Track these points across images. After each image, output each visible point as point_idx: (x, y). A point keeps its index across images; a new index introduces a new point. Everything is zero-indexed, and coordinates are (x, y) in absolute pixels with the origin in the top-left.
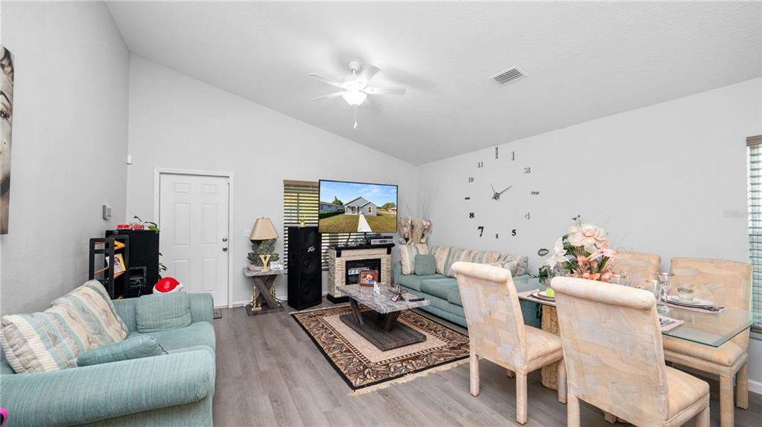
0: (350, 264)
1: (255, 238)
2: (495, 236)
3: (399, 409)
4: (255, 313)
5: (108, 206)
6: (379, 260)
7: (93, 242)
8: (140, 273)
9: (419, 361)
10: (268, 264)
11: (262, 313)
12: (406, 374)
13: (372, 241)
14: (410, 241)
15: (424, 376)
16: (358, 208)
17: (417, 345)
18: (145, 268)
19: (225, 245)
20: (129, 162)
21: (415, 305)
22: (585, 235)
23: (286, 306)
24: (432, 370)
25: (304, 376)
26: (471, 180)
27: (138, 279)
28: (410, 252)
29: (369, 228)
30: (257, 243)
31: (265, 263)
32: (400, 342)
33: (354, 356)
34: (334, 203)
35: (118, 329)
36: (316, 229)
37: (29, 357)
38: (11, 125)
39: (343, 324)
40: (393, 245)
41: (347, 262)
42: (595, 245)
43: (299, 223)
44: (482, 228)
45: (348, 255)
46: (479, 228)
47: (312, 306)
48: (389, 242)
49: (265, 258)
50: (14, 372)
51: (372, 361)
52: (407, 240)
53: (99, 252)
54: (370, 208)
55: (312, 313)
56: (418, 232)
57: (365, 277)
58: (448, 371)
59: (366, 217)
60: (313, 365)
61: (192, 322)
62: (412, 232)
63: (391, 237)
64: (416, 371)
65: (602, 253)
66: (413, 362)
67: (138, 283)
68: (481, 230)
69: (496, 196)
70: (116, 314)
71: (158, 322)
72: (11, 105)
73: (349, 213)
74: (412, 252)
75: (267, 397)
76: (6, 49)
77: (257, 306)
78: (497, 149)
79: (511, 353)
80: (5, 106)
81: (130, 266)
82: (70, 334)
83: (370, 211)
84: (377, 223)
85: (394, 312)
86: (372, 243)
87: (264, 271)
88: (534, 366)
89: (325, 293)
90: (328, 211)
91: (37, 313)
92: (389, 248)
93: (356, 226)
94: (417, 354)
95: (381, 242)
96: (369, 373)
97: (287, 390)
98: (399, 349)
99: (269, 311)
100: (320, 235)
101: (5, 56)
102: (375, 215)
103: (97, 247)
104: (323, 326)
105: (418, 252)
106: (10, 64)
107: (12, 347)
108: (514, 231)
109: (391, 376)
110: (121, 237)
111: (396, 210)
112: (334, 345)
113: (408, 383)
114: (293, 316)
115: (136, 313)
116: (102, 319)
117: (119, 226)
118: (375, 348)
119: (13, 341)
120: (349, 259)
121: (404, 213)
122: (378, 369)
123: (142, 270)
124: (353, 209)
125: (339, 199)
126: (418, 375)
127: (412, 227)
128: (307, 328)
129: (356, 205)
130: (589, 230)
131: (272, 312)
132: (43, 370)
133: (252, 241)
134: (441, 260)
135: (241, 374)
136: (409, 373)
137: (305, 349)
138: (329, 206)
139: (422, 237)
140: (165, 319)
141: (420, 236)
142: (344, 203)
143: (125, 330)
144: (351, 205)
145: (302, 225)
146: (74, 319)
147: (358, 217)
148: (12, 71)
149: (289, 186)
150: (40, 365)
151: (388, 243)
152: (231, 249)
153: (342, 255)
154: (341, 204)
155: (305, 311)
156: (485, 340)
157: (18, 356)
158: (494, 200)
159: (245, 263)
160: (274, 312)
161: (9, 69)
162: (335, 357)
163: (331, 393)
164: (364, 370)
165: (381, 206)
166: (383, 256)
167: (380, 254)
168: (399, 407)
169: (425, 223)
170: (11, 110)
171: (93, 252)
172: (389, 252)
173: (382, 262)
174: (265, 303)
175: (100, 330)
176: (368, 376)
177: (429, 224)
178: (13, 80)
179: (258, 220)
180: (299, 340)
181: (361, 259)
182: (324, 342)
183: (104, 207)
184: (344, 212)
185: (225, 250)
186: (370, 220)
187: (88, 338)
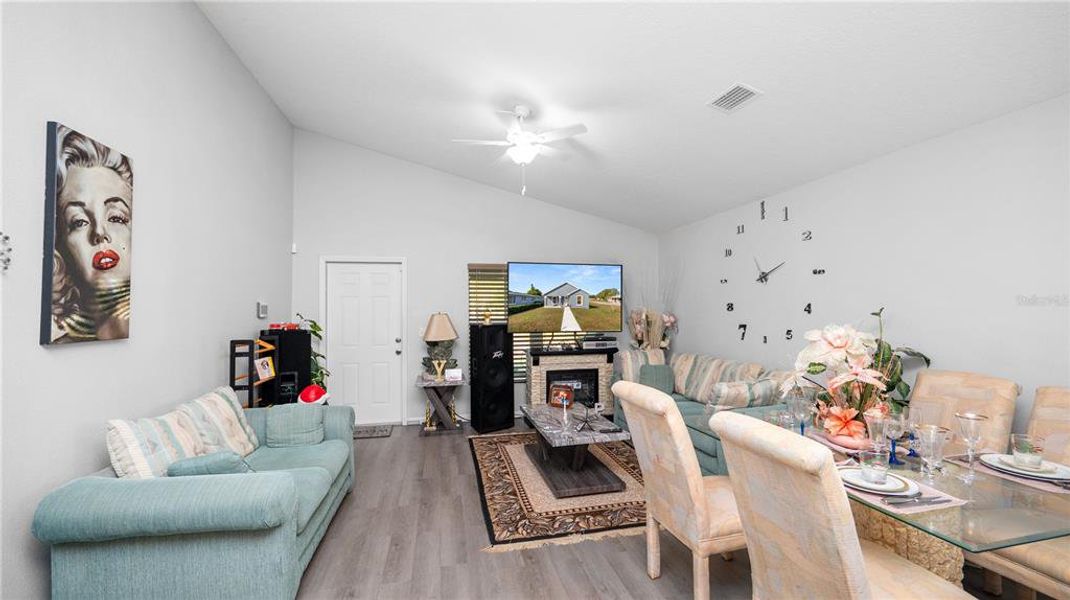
0: (552, 376)
1: (431, 338)
2: (763, 339)
3: (537, 579)
4: (428, 434)
5: (262, 304)
6: (595, 372)
7: (234, 344)
8: (291, 379)
9: (599, 518)
10: (443, 373)
11: (436, 435)
12: (571, 533)
13: (584, 343)
14: (645, 344)
15: (596, 539)
16: (563, 298)
17: (610, 496)
18: (296, 374)
19: (398, 347)
20: (294, 251)
21: (607, 438)
22: (832, 345)
23: (469, 428)
24: (612, 534)
25: (443, 517)
26: (729, 253)
27: (289, 386)
28: (635, 361)
29: (578, 325)
30: (433, 345)
31: (439, 370)
32: (585, 489)
33: (517, 501)
34: (529, 293)
35: (242, 440)
36: (505, 327)
37: (128, 462)
38: (130, 230)
39: (525, 457)
40: (616, 350)
41: (548, 372)
42: (846, 361)
43: (483, 320)
44: (744, 326)
45: (549, 363)
46: (741, 326)
47: (500, 429)
48: (610, 345)
49: (439, 364)
50: (118, 477)
51: (536, 510)
52: (640, 342)
53: (241, 355)
54: (579, 298)
55: (495, 439)
56: (657, 331)
57: (557, 395)
58: (634, 537)
59: (573, 310)
60: (461, 506)
61: (323, 440)
62: (648, 332)
63: (614, 339)
64: (588, 532)
65: (857, 375)
66: (591, 518)
67: (289, 391)
68: (742, 329)
69: (763, 277)
70: (245, 424)
71: (286, 437)
72: (130, 210)
73: (549, 305)
74: (637, 361)
75: (389, 539)
76: (122, 155)
77: (431, 425)
78: (763, 204)
79: (686, 521)
80: (122, 211)
81: (280, 371)
82: (174, 443)
83: (579, 302)
84: (590, 319)
85: (571, 446)
86: (584, 347)
87: (437, 381)
88: (723, 544)
89: (518, 413)
90: (524, 303)
91: (145, 419)
92: (611, 354)
93: (559, 322)
94: (603, 508)
95: (597, 345)
96: (524, 526)
97: (415, 533)
98: (582, 498)
99: (445, 432)
100: (510, 336)
101: (122, 163)
102: (587, 307)
103: (239, 349)
104: (500, 457)
105: (647, 362)
106: (129, 169)
107: (115, 451)
108: (789, 332)
109: (550, 533)
110: (270, 338)
111: (621, 299)
112: (500, 484)
113: (567, 545)
114: (470, 440)
115: (266, 426)
116: (223, 429)
117: (272, 326)
118: (550, 493)
119: (116, 445)
120: (551, 369)
121: (635, 304)
122: (538, 522)
123: (293, 376)
124: (555, 299)
125: (536, 288)
126: (588, 537)
127: (649, 323)
128: (479, 458)
129: (558, 294)
130: (839, 337)
131: (449, 434)
132: (140, 476)
133: (428, 343)
134: (682, 372)
135: (376, 506)
136: (577, 532)
137: (461, 486)
138: (523, 297)
139: (663, 340)
140: (295, 433)
141: (660, 337)
142: (543, 292)
143: (253, 444)
144: (553, 295)
145: (487, 322)
146: (183, 427)
147: (561, 311)
148: (131, 176)
149: (475, 271)
150: (136, 472)
151: (608, 347)
152: (404, 352)
153: (541, 363)
154: (539, 294)
155: (488, 435)
156: (659, 498)
157: (119, 460)
158: (759, 283)
159: (420, 370)
160: (452, 434)
161: (128, 175)
162: (492, 498)
163: (463, 544)
164: (520, 520)
165: (595, 294)
166: (602, 365)
167: (598, 362)
168: (539, 576)
169: (666, 318)
170: (130, 215)
171: (234, 355)
172: (610, 360)
173: (600, 374)
174: (441, 422)
175: (218, 440)
176: (520, 530)
177: (672, 319)
178: (132, 184)
179: (433, 316)
180: (461, 472)
181: (569, 368)
182: (489, 479)
183: (258, 304)
184: (542, 305)
185: (398, 353)
186: (578, 314)
187: (195, 448)
